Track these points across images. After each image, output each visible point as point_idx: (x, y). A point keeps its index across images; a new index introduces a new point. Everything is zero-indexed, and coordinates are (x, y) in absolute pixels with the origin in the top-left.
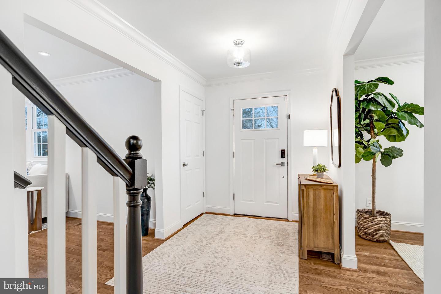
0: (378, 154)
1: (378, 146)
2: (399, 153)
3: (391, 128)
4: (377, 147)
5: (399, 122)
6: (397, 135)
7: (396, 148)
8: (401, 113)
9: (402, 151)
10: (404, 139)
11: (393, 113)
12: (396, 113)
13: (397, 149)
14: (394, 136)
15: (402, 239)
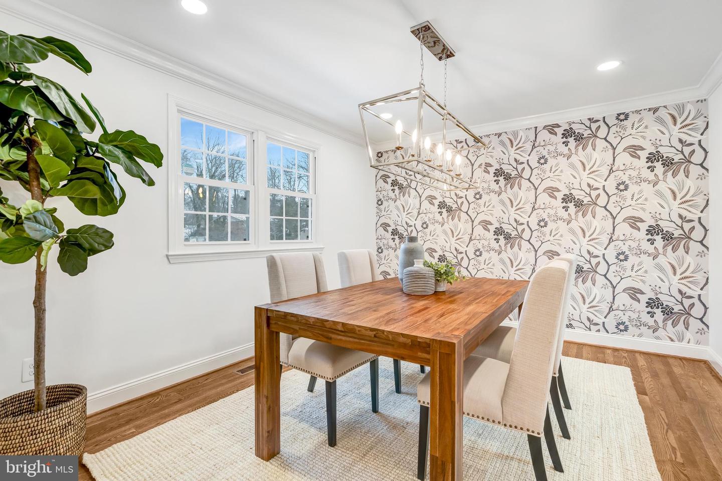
0: (49, 244)
1: (48, 223)
2: (106, 241)
3: (87, 181)
4: (46, 226)
5: (105, 168)
6: (100, 198)
7: (98, 228)
8: (108, 147)
9: (112, 235)
10: (115, 210)
11: (91, 144)
12: (97, 146)
13: (100, 232)
14: (94, 201)
15: (112, 429)
